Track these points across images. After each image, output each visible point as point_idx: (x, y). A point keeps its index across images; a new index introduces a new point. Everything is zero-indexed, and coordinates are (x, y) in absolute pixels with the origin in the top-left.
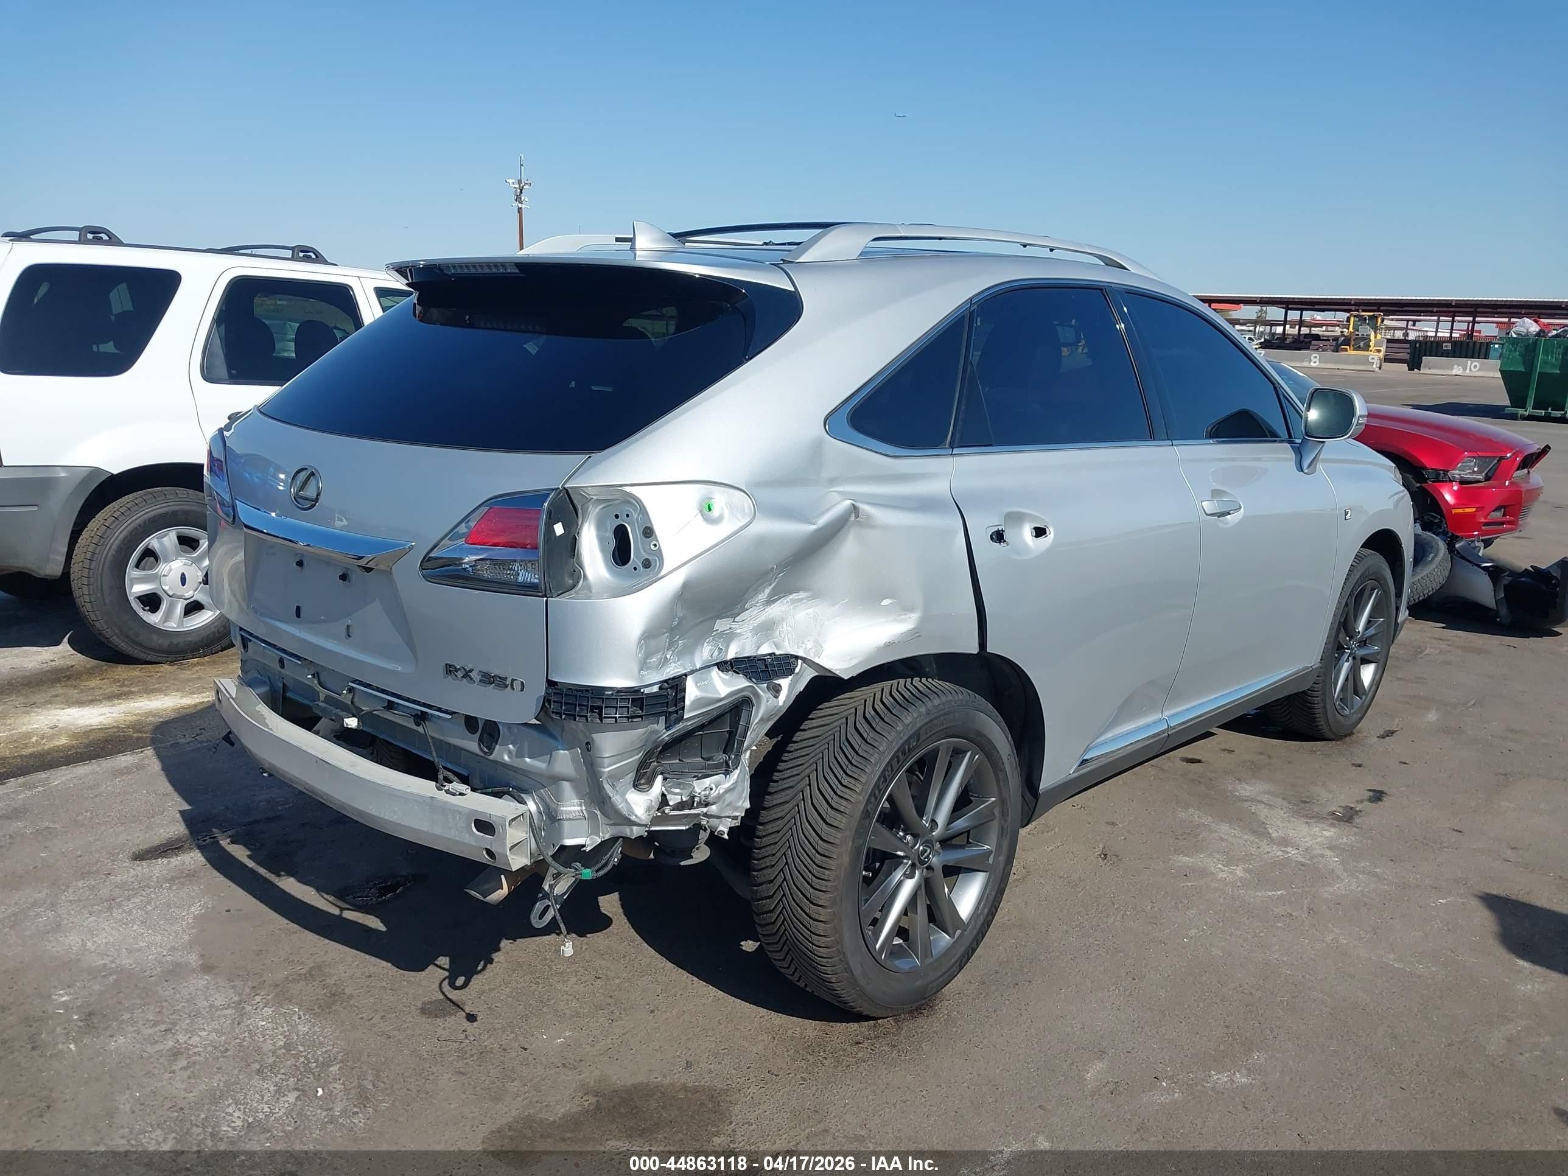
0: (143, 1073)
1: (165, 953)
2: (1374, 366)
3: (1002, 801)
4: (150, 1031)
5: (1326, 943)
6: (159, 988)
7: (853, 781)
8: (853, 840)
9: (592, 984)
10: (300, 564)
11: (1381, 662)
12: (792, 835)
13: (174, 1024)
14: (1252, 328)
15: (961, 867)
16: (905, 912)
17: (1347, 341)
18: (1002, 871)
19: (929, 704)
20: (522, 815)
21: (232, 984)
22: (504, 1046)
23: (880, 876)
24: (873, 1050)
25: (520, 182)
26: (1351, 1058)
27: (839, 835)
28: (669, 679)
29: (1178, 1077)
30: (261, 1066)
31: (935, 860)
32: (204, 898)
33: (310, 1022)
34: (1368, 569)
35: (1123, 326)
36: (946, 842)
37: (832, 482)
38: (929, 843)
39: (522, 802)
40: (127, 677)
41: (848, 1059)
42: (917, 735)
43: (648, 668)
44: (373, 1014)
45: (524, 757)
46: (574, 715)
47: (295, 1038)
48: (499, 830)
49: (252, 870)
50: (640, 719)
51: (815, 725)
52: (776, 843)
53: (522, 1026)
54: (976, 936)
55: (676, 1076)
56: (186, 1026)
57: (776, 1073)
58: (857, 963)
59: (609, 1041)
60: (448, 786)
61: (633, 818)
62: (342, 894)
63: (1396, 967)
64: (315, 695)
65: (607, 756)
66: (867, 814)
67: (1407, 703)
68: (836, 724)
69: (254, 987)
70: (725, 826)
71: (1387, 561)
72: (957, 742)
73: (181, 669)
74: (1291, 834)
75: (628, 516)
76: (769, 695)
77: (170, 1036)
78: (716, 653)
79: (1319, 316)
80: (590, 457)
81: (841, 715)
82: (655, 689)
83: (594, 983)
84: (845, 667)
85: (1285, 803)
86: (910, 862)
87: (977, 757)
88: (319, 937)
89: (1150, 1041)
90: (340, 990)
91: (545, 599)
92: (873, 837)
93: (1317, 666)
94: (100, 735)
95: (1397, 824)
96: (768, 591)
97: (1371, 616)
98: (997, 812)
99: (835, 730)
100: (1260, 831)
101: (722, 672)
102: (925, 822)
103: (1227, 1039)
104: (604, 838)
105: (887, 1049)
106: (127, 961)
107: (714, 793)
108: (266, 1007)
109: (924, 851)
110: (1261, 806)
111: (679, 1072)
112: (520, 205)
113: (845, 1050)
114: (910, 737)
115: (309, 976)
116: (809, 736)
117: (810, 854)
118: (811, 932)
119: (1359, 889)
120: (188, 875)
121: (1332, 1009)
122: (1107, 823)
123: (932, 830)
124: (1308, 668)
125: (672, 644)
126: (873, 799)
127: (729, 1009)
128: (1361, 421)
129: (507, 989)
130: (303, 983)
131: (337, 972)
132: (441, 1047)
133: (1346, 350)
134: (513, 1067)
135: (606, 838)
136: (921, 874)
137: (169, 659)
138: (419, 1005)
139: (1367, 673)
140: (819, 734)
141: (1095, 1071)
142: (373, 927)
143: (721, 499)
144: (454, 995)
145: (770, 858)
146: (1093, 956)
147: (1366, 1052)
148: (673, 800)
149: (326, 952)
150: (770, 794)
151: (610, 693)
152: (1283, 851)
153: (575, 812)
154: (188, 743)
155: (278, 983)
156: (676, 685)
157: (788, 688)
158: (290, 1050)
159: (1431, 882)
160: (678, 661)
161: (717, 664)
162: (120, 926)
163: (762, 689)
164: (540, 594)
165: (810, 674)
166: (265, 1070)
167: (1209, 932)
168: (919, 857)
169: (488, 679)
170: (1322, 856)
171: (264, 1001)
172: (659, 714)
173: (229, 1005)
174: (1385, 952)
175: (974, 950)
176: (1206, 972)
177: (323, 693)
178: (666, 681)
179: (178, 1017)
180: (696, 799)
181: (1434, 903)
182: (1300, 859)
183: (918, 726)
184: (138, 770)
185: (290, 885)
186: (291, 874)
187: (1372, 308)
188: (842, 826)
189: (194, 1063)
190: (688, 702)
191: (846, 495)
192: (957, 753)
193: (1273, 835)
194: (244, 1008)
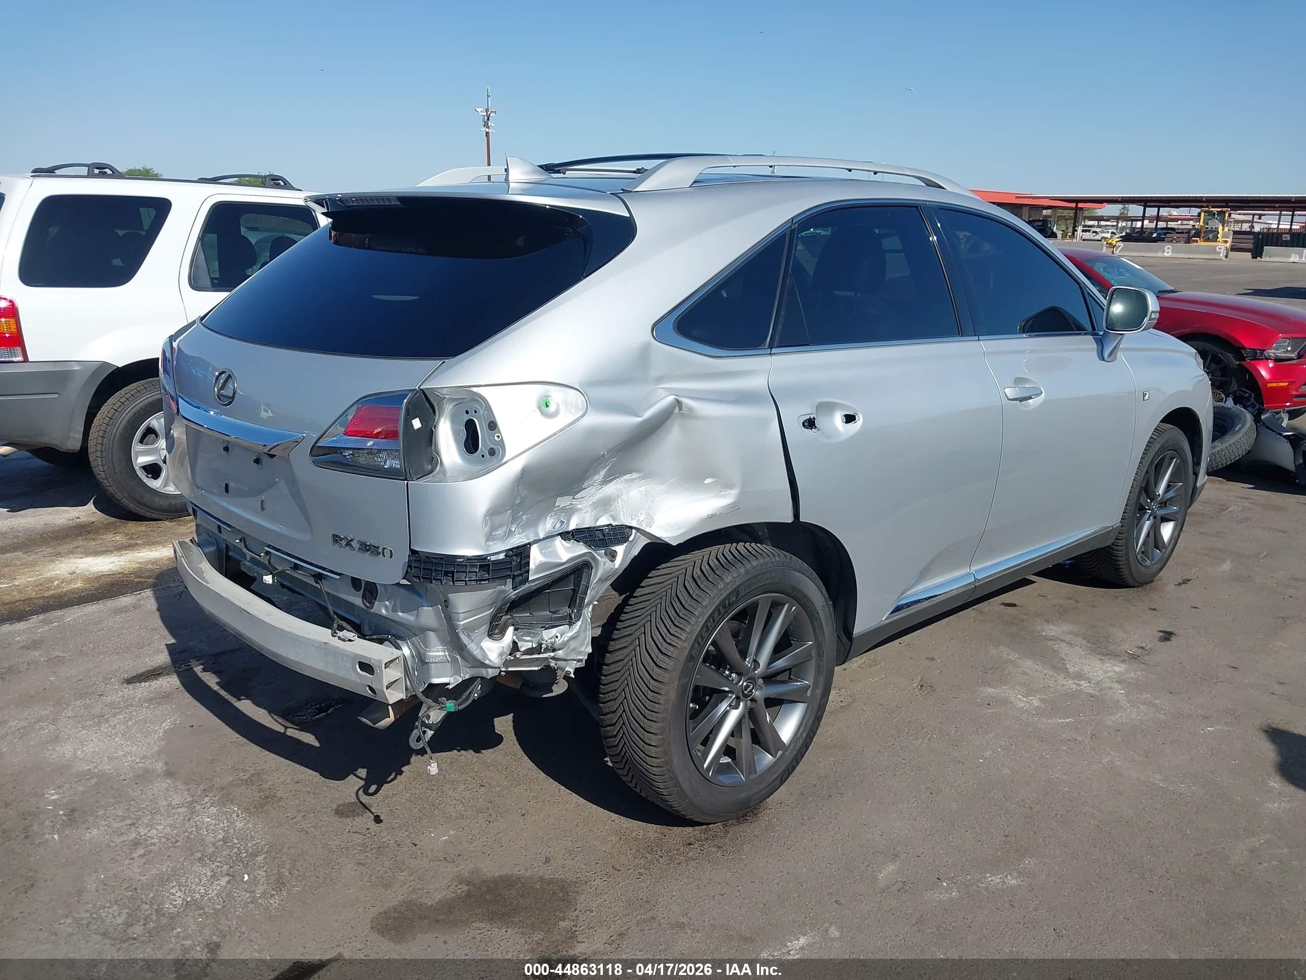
0: (109, 859)
1: (138, 761)
2: (1221, 255)
3: (818, 645)
4: (119, 825)
5: (1103, 764)
6: (130, 789)
7: (679, 631)
8: (679, 680)
9: (477, 791)
10: (226, 449)
11: (1180, 521)
12: (630, 675)
13: (138, 819)
14: (1115, 224)
15: (784, 700)
16: (732, 734)
17: (1198, 234)
18: (819, 701)
19: (748, 566)
20: (398, 658)
21: (188, 787)
22: (398, 842)
23: (708, 708)
24: (702, 850)
25: (487, 110)
26: (1110, 865)
27: (667, 675)
28: (514, 548)
29: (958, 878)
30: (203, 855)
31: (757, 694)
32: (173, 715)
33: (246, 819)
34: (1167, 441)
35: (935, 238)
36: (770, 678)
37: (660, 379)
38: (752, 680)
39: (398, 648)
40: (134, 532)
41: (680, 858)
42: (736, 591)
43: (494, 539)
44: (297, 814)
45: (397, 612)
46: (431, 579)
47: (232, 832)
48: (377, 671)
49: (216, 692)
50: (487, 582)
51: (652, 583)
52: (617, 681)
53: (415, 826)
54: (796, 755)
55: (536, 869)
56: (148, 821)
57: (618, 868)
58: (686, 778)
59: (485, 839)
60: (340, 634)
61: (487, 662)
62: (286, 714)
63: (1160, 787)
64: (244, 556)
65: (462, 611)
66: (691, 658)
67: (1206, 555)
68: (669, 582)
69: (204, 790)
70: (571, 666)
71: (1185, 434)
72: (775, 596)
73: (178, 525)
74: (1086, 669)
75: (476, 412)
76: (606, 559)
77: (133, 829)
78: (558, 525)
79: (1175, 212)
80: (444, 362)
81: (673, 575)
82: (502, 556)
83: (479, 790)
84: (674, 535)
85: (1085, 642)
86: (734, 696)
87: (794, 608)
88: (261, 749)
89: (938, 847)
90: (272, 793)
91: (406, 482)
92: (698, 677)
93: (1117, 525)
94: (109, 580)
95: (1181, 661)
96: (602, 473)
97: (1170, 481)
98: (814, 653)
99: (667, 588)
100: (1059, 667)
101: (565, 540)
102: (748, 662)
103: (1004, 846)
104: (465, 677)
105: (714, 849)
106: (107, 767)
107: (559, 641)
108: (212, 806)
109: (747, 687)
110: (1063, 645)
111: (539, 866)
112: (487, 130)
113: (678, 850)
114: (730, 594)
115: (249, 782)
116: (647, 592)
117: (643, 691)
118: (645, 754)
119: (1139, 718)
120: (163, 697)
121: (1100, 821)
122: (927, 658)
123: (755, 669)
124: (1110, 527)
125: (514, 519)
126: (696, 645)
127: (587, 813)
128: (1153, 316)
129: (407, 795)
130: (244, 787)
131: (271, 778)
132: (347, 842)
133: (1197, 241)
134: (404, 860)
135: (466, 678)
136: (746, 705)
137: (169, 517)
138: (335, 806)
139: (1167, 530)
140: (655, 590)
141: (887, 872)
142: (305, 741)
143: (557, 396)
144: (364, 799)
145: (613, 693)
146: (899, 773)
147: (1123, 859)
148: (524, 646)
149: (266, 761)
150: (614, 640)
151: (462, 560)
152: (1076, 684)
153: (440, 656)
154: (176, 587)
155: (224, 787)
156: (521, 554)
157: (623, 554)
158: (227, 843)
159: (1203, 712)
160: (522, 533)
161: (560, 534)
162: (106, 738)
163: (600, 555)
164: (402, 478)
165: (643, 541)
166: (206, 859)
167: (1003, 754)
168: (743, 692)
169: (366, 548)
170: (1111, 688)
171: (211, 801)
172: (508, 576)
173: (183, 804)
174: (1154, 773)
175: (794, 768)
176: (994, 788)
177: (249, 555)
178: (511, 550)
179: (142, 814)
180: (543, 646)
181: (1203, 730)
182: (1091, 691)
183: (738, 583)
184: (135, 609)
185: (246, 706)
186: (248, 697)
187: (1221, 204)
188: (669, 668)
189: (150, 852)
190: (532, 566)
191: (670, 391)
192: (776, 606)
193: (1070, 670)
194: (195, 807)
